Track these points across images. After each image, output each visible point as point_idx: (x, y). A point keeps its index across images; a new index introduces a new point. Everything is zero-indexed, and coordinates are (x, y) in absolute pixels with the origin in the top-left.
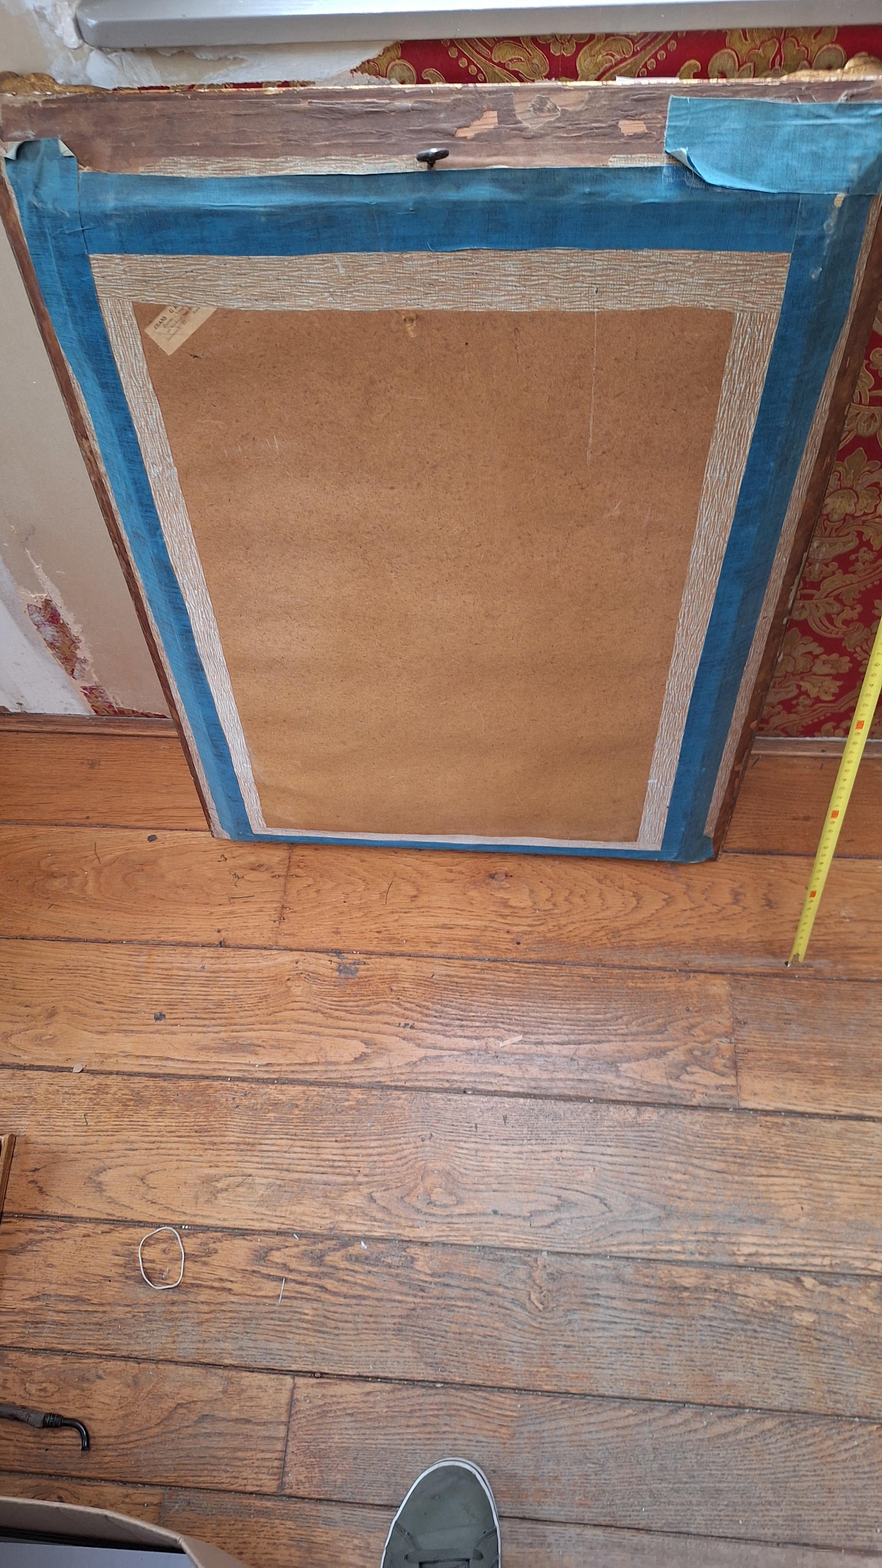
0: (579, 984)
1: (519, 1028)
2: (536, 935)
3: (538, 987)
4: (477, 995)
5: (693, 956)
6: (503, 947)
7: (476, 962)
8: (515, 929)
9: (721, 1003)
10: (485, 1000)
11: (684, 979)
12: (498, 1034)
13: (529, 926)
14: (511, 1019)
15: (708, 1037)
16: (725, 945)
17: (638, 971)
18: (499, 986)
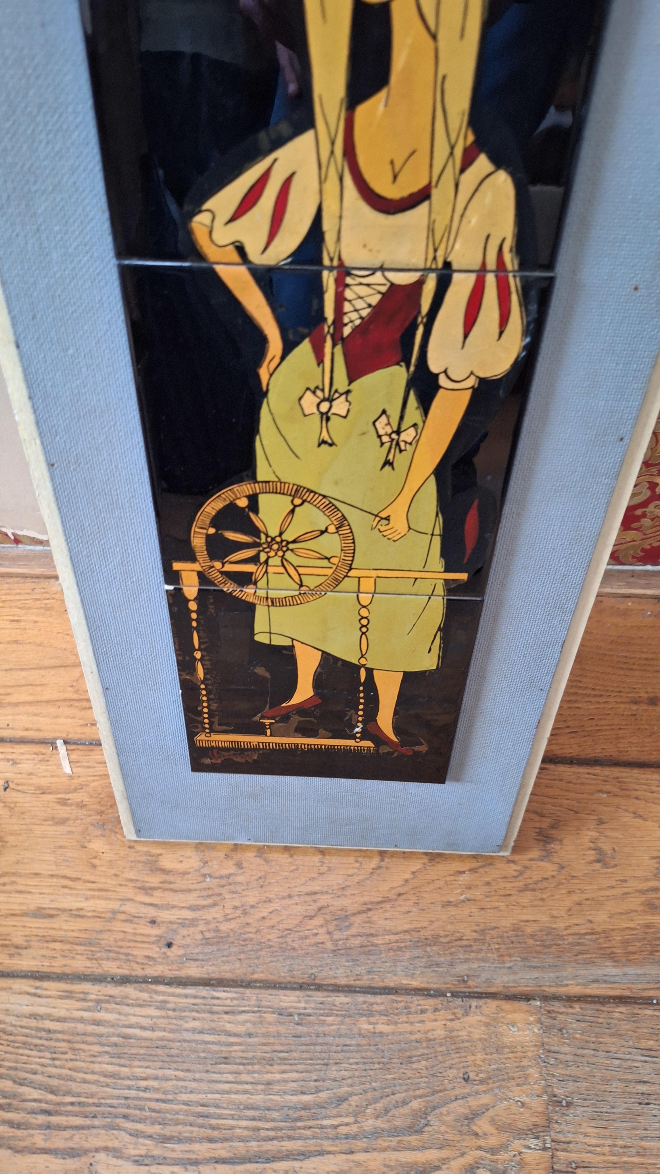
0: (272, 1029)
1: (157, 1129)
2: (202, 927)
3: (198, 1037)
4: (83, 1056)
5: (475, 966)
6: (139, 953)
7: (86, 986)
8: (165, 916)
9: (525, 1062)
10: (97, 1067)
11: (460, 1012)
12: (116, 1144)
13: (192, 908)
14: (141, 1109)
15: (504, 1138)
16: (531, 942)
17: (379, 999)
18: (125, 1037)
